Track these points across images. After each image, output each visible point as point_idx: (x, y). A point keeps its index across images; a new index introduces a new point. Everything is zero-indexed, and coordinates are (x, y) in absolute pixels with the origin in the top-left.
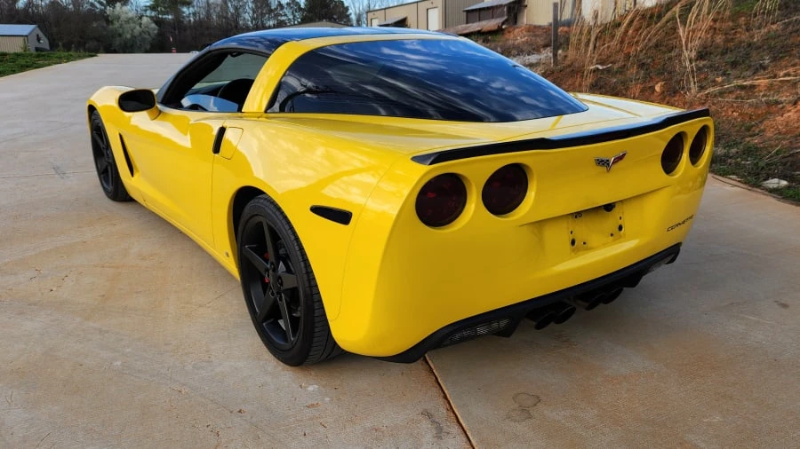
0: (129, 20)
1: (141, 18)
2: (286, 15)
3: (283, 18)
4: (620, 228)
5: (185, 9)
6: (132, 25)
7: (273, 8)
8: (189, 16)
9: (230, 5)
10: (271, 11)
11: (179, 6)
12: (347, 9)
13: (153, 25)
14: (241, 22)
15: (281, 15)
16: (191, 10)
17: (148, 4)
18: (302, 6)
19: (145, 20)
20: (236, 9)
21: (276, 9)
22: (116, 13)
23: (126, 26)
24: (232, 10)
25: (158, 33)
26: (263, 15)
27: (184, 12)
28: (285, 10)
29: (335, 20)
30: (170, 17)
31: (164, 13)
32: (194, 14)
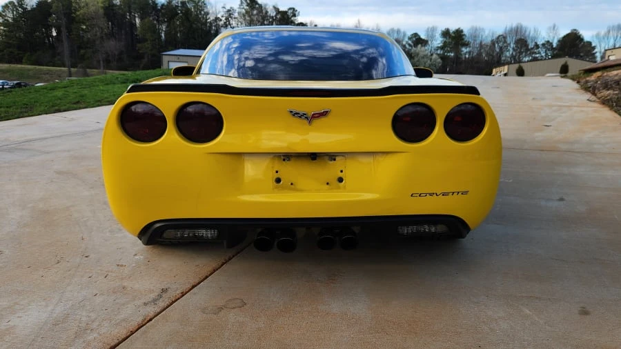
0: (425, 56)
1: (432, 55)
2: (539, 53)
3: (538, 55)
4: (341, 180)
5: (463, 49)
6: (425, 60)
7: (530, 47)
8: (465, 54)
9: (496, 45)
10: (528, 49)
11: (460, 47)
12: (594, 48)
13: (439, 60)
14: (503, 58)
15: (536, 53)
16: (468, 49)
17: (439, 45)
18: (555, 45)
19: (434, 56)
20: (501, 48)
21: (532, 49)
22: (417, 51)
23: (422, 60)
24: (498, 50)
25: (442, 65)
26: (521, 53)
27: (462, 51)
28: (540, 49)
29: (581, 57)
30: (452, 55)
31: (449, 52)
32: (470, 52)
